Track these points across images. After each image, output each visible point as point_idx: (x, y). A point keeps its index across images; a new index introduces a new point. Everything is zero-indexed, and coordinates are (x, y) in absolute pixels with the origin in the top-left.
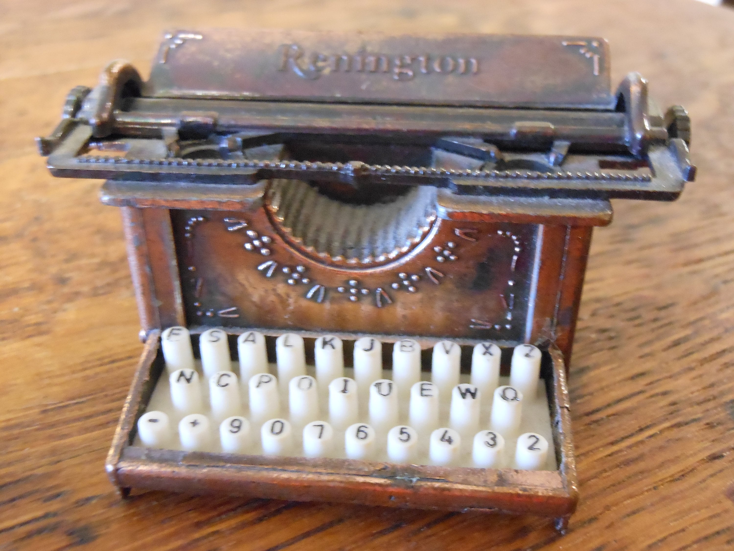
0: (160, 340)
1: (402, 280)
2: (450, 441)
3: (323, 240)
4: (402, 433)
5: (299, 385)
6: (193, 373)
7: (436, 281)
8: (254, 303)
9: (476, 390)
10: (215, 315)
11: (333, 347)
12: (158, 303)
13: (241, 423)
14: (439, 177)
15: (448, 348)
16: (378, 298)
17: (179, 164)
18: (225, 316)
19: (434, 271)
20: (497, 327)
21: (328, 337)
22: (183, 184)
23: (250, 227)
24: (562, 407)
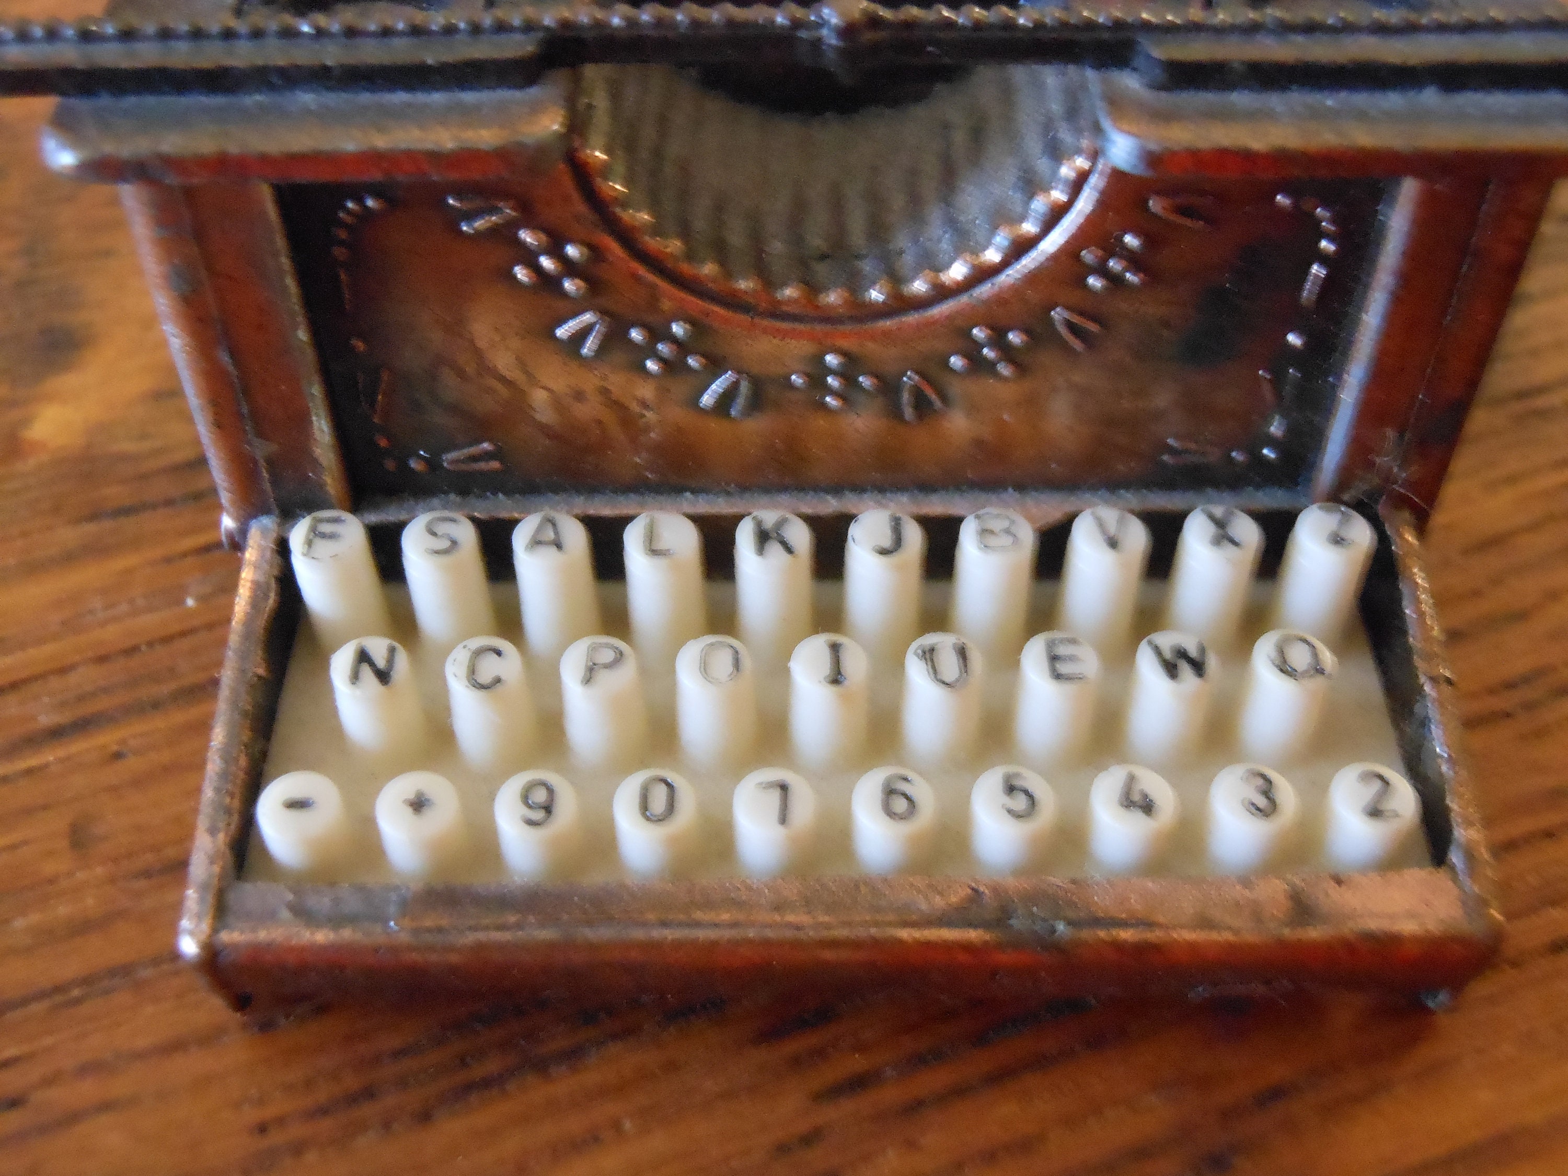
0: (283, 549)
1: (979, 346)
2: (1147, 807)
3: (736, 238)
4: (1011, 789)
5: (705, 668)
6: (392, 651)
7: (1077, 345)
8: (544, 429)
9: (1202, 650)
10: (433, 464)
11: (789, 549)
12: (261, 450)
13: (550, 790)
14: (1106, 36)
15: (1112, 529)
16: (906, 397)
17: (289, 34)
18: (464, 467)
19: (1076, 319)
20: (1237, 456)
21: (769, 517)
22: (307, 98)
23: (529, 219)
24: (1434, 680)
